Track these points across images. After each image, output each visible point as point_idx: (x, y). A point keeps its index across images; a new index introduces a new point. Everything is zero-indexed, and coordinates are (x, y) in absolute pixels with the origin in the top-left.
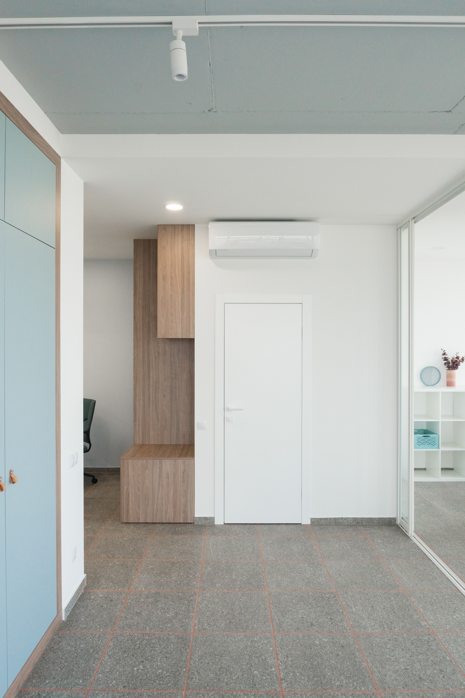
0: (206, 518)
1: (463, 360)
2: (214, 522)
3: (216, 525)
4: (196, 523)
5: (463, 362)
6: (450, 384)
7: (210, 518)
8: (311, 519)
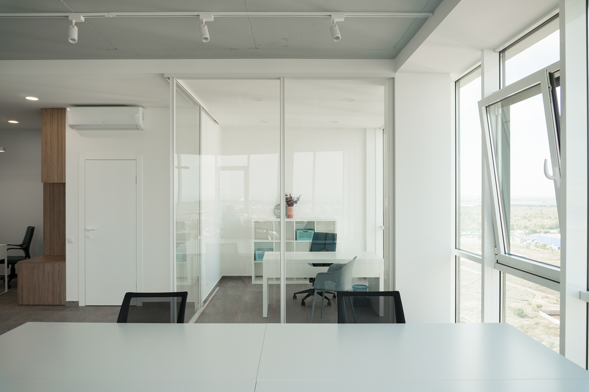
0: (73, 302)
1: (298, 199)
2: (79, 304)
3: (80, 306)
4: (66, 305)
5: (298, 201)
6: (289, 216)
7: (76, 301)
8: (143, 302)
